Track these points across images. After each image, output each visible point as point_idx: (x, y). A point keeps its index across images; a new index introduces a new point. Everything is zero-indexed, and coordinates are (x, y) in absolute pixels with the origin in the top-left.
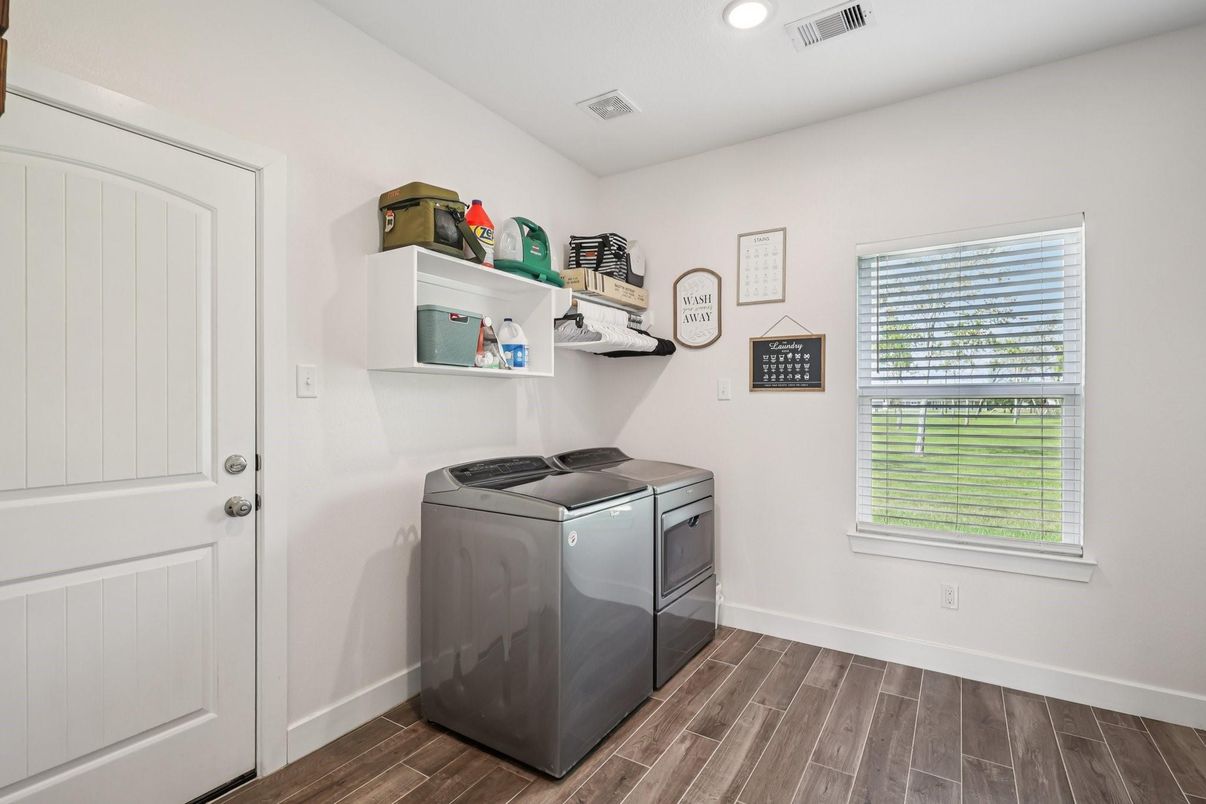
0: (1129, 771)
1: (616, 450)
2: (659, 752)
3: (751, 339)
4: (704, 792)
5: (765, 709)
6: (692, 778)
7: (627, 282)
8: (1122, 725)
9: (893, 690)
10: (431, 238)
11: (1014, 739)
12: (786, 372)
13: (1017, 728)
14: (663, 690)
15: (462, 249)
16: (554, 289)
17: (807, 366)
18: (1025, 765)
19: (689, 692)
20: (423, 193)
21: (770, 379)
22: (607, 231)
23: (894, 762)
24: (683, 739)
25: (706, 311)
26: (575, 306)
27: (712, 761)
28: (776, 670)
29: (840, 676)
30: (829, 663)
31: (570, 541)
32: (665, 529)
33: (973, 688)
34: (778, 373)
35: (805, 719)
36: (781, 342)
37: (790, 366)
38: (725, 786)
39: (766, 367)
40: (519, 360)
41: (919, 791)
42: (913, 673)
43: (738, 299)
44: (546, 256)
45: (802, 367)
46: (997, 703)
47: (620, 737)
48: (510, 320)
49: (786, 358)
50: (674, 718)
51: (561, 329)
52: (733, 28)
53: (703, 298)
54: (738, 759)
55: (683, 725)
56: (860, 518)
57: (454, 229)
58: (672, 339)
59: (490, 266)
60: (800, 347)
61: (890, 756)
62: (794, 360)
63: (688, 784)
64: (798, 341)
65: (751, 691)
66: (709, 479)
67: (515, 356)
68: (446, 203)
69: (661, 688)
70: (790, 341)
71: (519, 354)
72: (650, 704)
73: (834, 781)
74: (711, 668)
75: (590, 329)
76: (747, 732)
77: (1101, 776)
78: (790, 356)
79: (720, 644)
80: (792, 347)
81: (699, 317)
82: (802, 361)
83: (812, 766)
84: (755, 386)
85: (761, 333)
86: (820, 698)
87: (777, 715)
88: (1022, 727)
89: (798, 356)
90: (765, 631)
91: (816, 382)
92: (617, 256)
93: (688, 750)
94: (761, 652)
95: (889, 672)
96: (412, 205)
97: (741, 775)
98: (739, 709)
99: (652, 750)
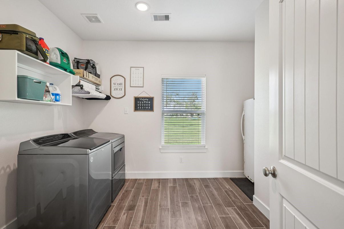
0: (215, 189)
1: (91, 130)
2: (118, 220)
3: (134, 97)
4: (135, 226)
5: (144, 198)
6: (130, 224)
7: (95, 76)
8: (212, 180)
9: (172, 185)
10: (25, 49)
11: (196, 188)
12: (144, 106)
13: (196, 186)
14: (114, 202)
15: (37, 56)
16: (72, 75)
17: (149, 105)
18: (200, 193)
19: (122, 200)
20: (20, 30)
21: (139, 108)
22: (90, 59)
23: (176, 202)
24: (124, 214)
25: (121, 87)
26: (80, 82)
27: (134, 217)
28: (144, 187)
29: (159, 185)
30: (156, 182)
31: (91, 160)
32: (114, 153)
33: (187, 180)
34: (142, 106)
35: (155, 198)
36: (142, 98)
37: (145, 105)
38: (140, 222)
39: (138, 105)
40: (57, 99)
41: (183, 206)
42: (174, 180)
43: (130, 85)
44: (69, 63)
45: (148, 105)
46: (192, 182)
47: (104, 220)
48: (53, 84)
49: (144, 102)
50: (120, 208)
51: (73, 89)
52: (138, 10)
53: (120, 84)
54: (141, 214)
55: (123, 210)
56: (162, 144)
57: (35, 47)
58: (109, 95)
59: (48, 64)
60: (148, 100)
61: (175, 200)
62: (146, 103)
63: (130, 226)
64: (147, 98)
65: (139, 195)
66: (123, 137)
67: (56, 98)
68: (32, 36)
69: (113, 202)
70: (145, 98)
71: (58, 97)
72: (111, 207)
73: (165, 211)
74: (126, 192)
75: (85, 90)
76: (141, 205)
77: (212, 191)
78: (145, 102)
79: (127, 184)
80: (146, 100)
81: (118, 89)
82: (148, 103)
83: (160, 209)
84: (135, 110)
85: (137, 95)
86: (156, 191)
87: (148, 199)
88: (197, 186)
89: (147, 102)
90: (138, 178)
91: (151, 109)
92: (92, 67)
93: (127, 216)
94: (139, 183)
95: (170, 181)
96: (13, 33)
97: (143, 218)
98: (137, 200)
99: (116, 221)
